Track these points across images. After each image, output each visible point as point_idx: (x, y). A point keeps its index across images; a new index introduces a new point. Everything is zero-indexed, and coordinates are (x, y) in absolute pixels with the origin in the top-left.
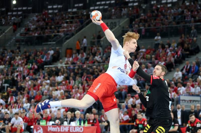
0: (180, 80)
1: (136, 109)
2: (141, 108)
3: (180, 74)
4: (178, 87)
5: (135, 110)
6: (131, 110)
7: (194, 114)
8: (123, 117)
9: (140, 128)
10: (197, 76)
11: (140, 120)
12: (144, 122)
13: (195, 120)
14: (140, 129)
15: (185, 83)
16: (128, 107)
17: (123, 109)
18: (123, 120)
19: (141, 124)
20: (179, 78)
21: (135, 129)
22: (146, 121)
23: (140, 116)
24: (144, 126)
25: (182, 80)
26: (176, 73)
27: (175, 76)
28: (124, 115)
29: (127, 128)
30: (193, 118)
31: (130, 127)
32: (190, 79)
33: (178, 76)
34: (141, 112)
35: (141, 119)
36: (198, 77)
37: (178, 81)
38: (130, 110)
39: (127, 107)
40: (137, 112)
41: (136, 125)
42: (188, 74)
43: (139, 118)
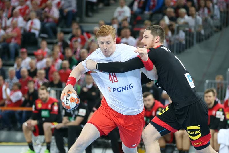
0: (126, 24)
1: (36, 79)
2: (46, 77)
3: (127, 12)
4: (123, 38)
5: (34, 82)
7: (152, 91)
8: (11, 94)
10: (160, 16)
12: (53, 105)
13: (154, 104)
14: (44, 119)
15: (135, 29)
16: (22, 74)
17: (12, 79)
18: (10, 100)
19: (46, 109)
20: (125, 19)
21: (34, 119)
22: (56, 104)
23: (44, 94)
24: (52, 113)
25: (130, 23)
26: (119, 9)
27: (116, 14)
28: (13, 90)
29: (17, 116)
30: (149, 100)
31: (24, 115)
32: (147, 22)
33: (122, 14)
34: (46, 85)
35: (46, 99)
37: (122, 25)
38: (24, 80)
39: (19, 75)
40: (38, 86)
41: (36, 112)
42: (142, 13)
43: (43, 98)
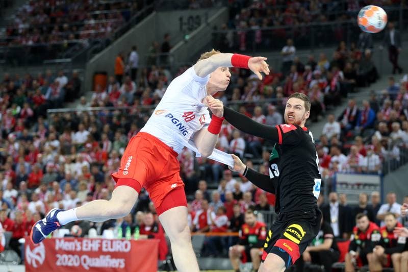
0: (336, 141)
1: (242, 202)
2: (253, 200)
3: (336, 127)
4: (333, 155)
5: (240, 205)
6: (232, 205)
7: (366, 212)
8: (216, 219)
9: (251, 243)
10: (372, 131)
11: (251, 226)
12: (260, 230)
13: (369, 226)
14: (251, 245)
15: (346, 146)
16: (226, 197)
17: (216, 202)
18: (215, 225)
19: (253, 234)
20: (335, 136)
21: (241, 244)
22: (263, 229)
23: (251, 218)
24: (260, 238)
25: (341, 140)
26: (328, 125)
27: (325, 131)
28: (218, 215)
29: (223, 242)
30: (363, 222)
31: (230, 241)
32: (358, 138)
33: (332, 131)
35: (253, 224)
36: (373, 134)
37: (332, 142)
38: (229, 203)
39: (223, 198)
40: (245, 210)
41: (243, 238)
42: (353, 128)
43: (249, 223)
